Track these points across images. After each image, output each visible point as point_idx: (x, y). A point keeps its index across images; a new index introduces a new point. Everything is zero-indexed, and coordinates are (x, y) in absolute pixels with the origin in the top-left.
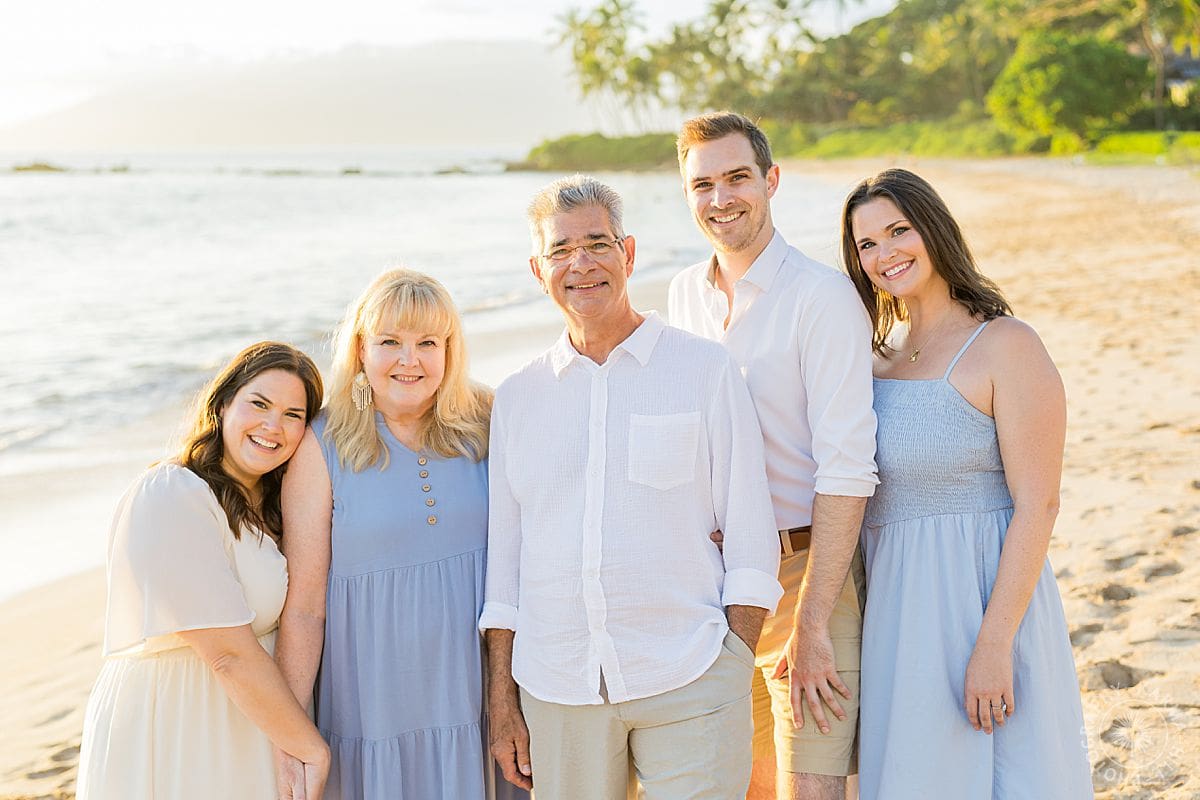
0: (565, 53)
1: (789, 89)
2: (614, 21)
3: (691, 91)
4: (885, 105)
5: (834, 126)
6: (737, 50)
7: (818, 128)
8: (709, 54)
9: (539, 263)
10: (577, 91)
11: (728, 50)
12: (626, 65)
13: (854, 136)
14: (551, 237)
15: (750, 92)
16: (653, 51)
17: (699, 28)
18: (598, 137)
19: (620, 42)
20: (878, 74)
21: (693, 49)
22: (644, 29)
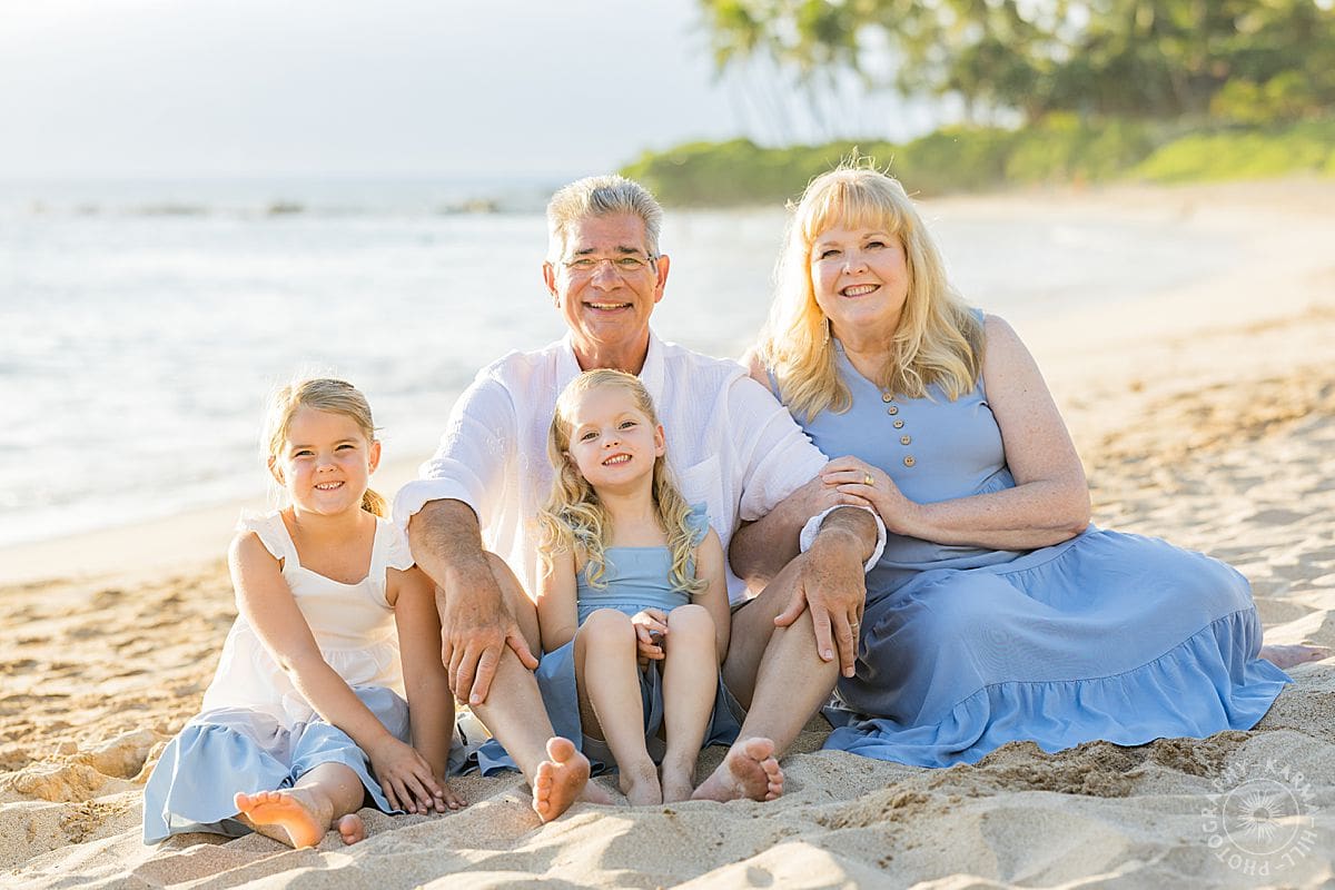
1: (1099, 59)
3: (920, 62)
4: (1276, 88)
5: (1184, 123)
7: (1152, 129)
9: (555, 271)
12: (797, 13)
13: (1221, 145)
14: (574, 243)
15: (1029, 62)
18: (748, 144)
20: (1267, 29)
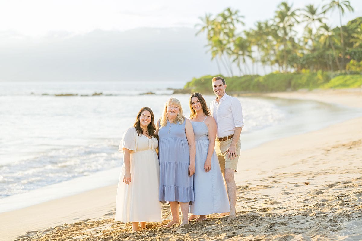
0: (204, 35)
2: (229, 20)
3: (267, 54)
6: (291, 34)
8: (276, 36)
10: (210, 55)
11: (286, 34)
12: (235, 41)
16: (248, 34)
17: (270, 23)
19: (232, 31)
21: (268, 34)
22: (243, 24)
